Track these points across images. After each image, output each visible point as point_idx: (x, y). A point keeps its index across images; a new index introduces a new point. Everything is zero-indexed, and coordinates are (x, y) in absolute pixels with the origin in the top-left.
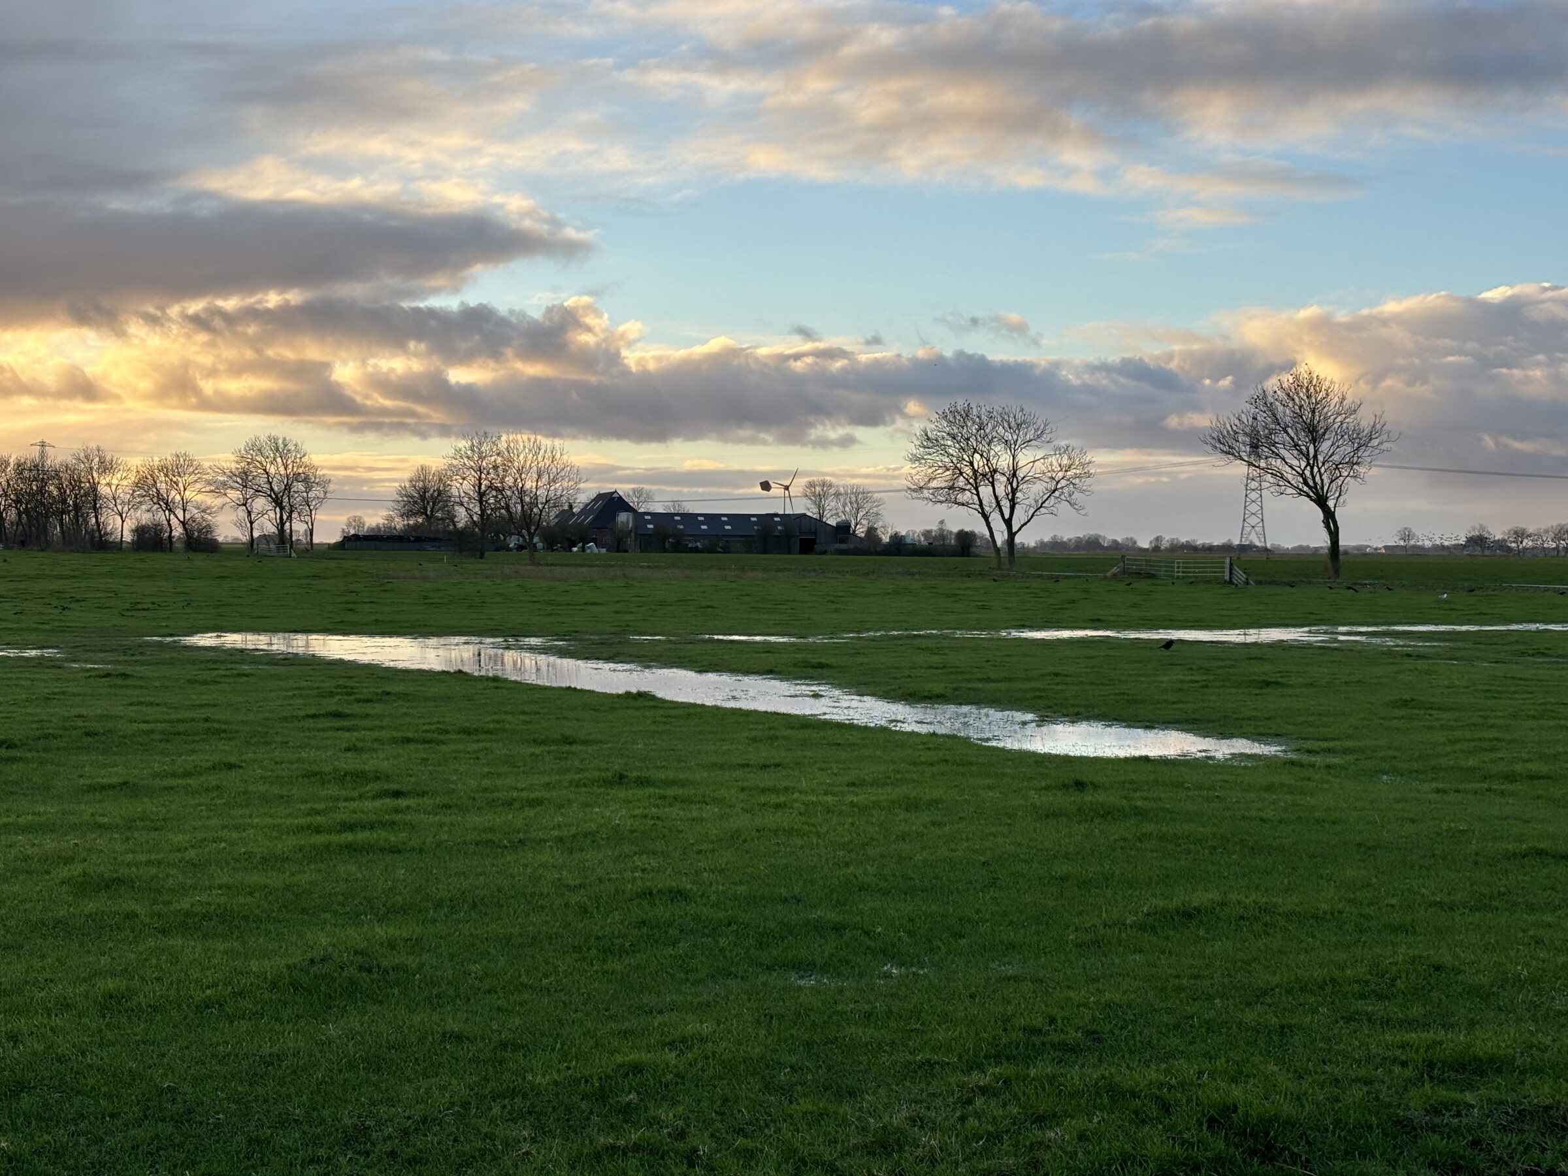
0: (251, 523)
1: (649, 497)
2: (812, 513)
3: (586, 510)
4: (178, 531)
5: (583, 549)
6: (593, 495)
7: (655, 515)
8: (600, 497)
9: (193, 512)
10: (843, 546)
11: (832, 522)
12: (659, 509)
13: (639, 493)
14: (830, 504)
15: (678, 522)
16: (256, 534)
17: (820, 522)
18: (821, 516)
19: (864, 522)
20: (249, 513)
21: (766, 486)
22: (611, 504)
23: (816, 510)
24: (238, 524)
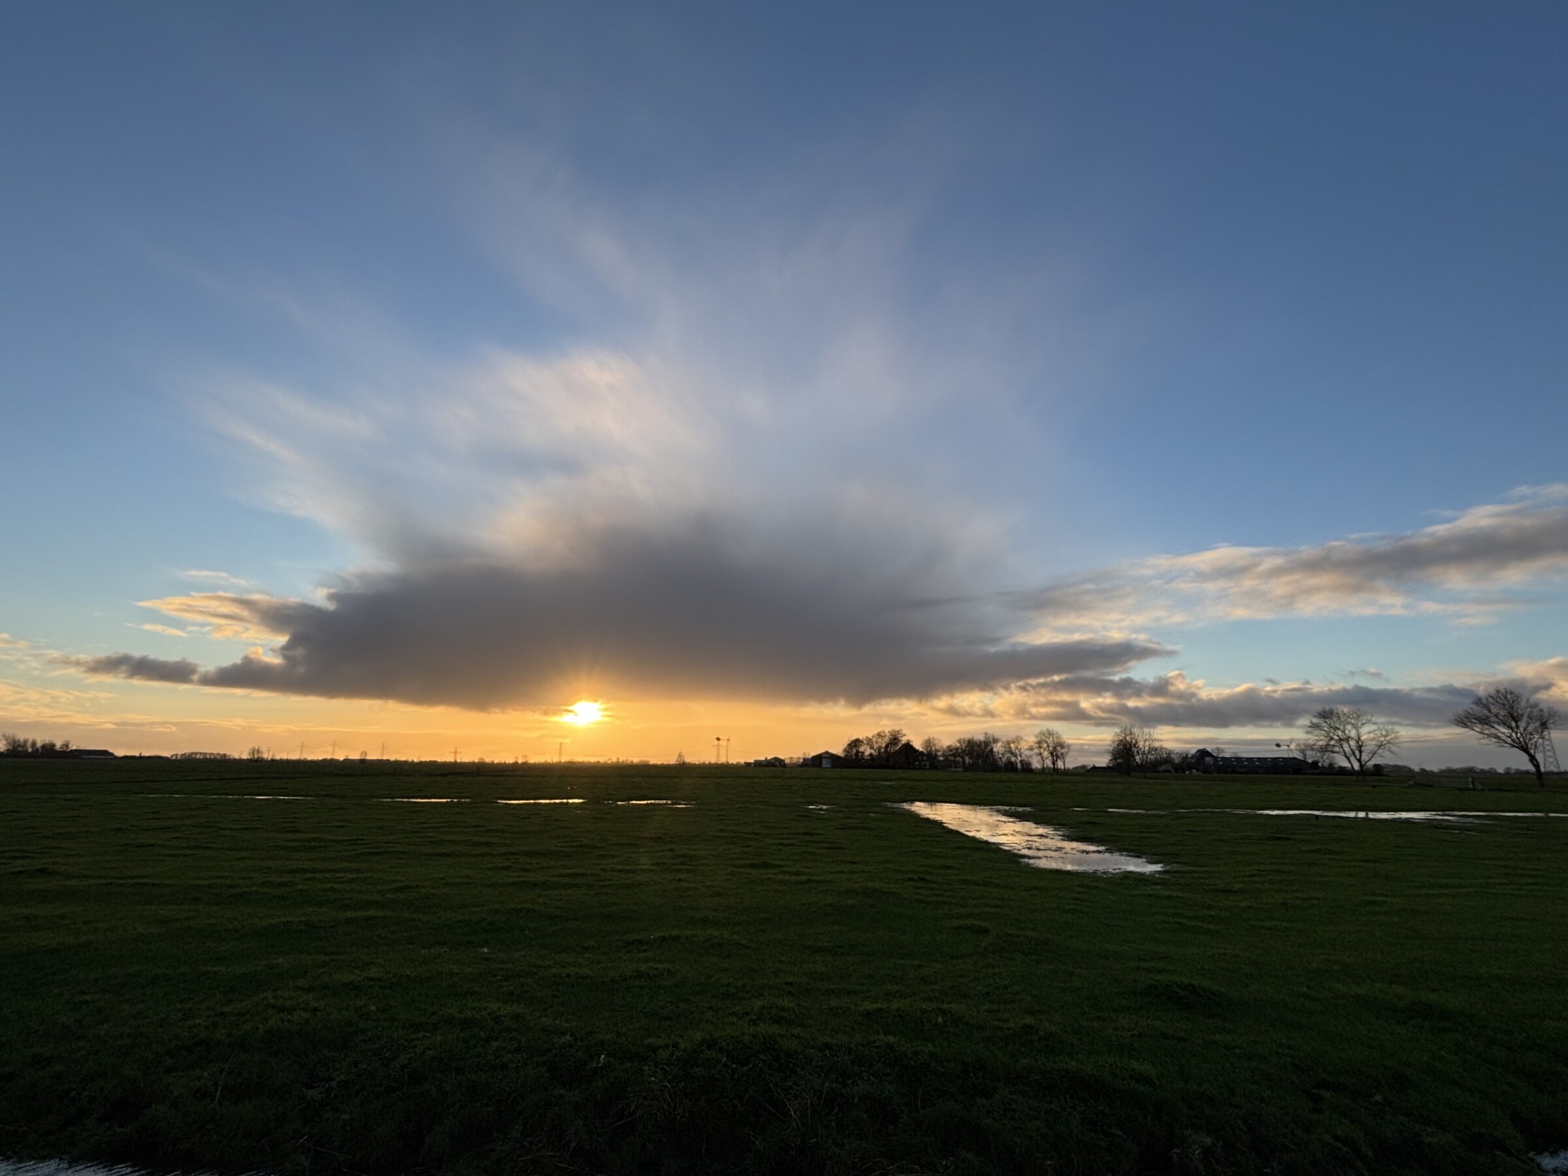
0: (1043, 762)
1: (1223, 751)
2: (1300, 757)
3: (1193, 756)
4: (1019, 765)
5: (1191, 772)
6: (1197, 750)
7: (1223, 758)
8: (1199, 751)
9: (1024, 757)
10: (1315, 771)
11: (1310, 761)
12: (1227, 755)
13: (1218, 749)
14: (1309, 753)
15: (1233, 761)
16: (1045, 766)
17: (1305, 762)
18: (1305, 758)
19: (1327, 761)
20: (1042, 758)
21: (1278, 745)
22: (1203, 753)
23: (1302, 755)
24: (1038, 762)
